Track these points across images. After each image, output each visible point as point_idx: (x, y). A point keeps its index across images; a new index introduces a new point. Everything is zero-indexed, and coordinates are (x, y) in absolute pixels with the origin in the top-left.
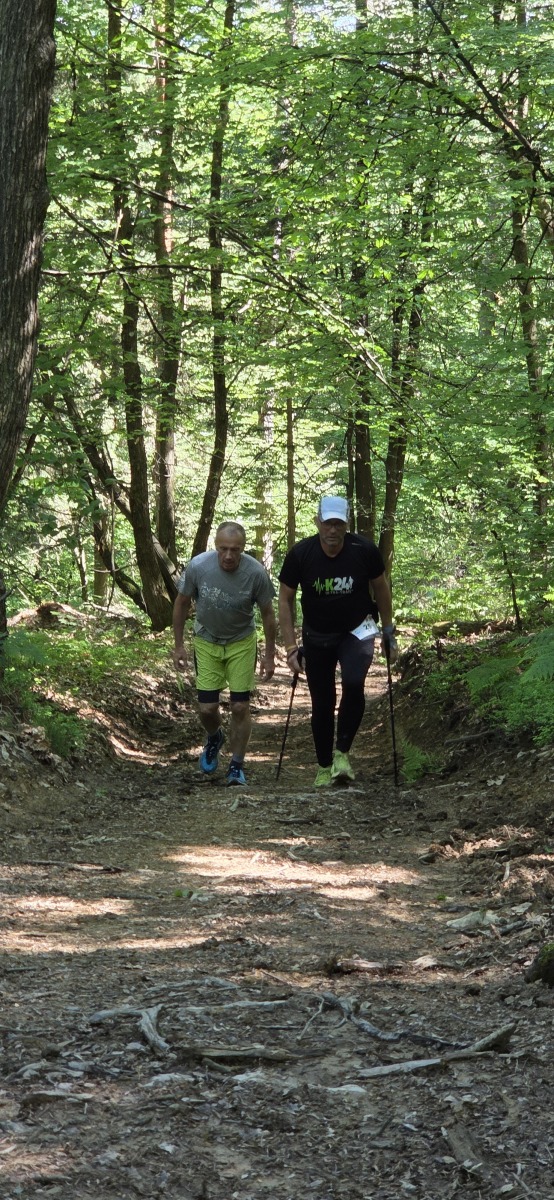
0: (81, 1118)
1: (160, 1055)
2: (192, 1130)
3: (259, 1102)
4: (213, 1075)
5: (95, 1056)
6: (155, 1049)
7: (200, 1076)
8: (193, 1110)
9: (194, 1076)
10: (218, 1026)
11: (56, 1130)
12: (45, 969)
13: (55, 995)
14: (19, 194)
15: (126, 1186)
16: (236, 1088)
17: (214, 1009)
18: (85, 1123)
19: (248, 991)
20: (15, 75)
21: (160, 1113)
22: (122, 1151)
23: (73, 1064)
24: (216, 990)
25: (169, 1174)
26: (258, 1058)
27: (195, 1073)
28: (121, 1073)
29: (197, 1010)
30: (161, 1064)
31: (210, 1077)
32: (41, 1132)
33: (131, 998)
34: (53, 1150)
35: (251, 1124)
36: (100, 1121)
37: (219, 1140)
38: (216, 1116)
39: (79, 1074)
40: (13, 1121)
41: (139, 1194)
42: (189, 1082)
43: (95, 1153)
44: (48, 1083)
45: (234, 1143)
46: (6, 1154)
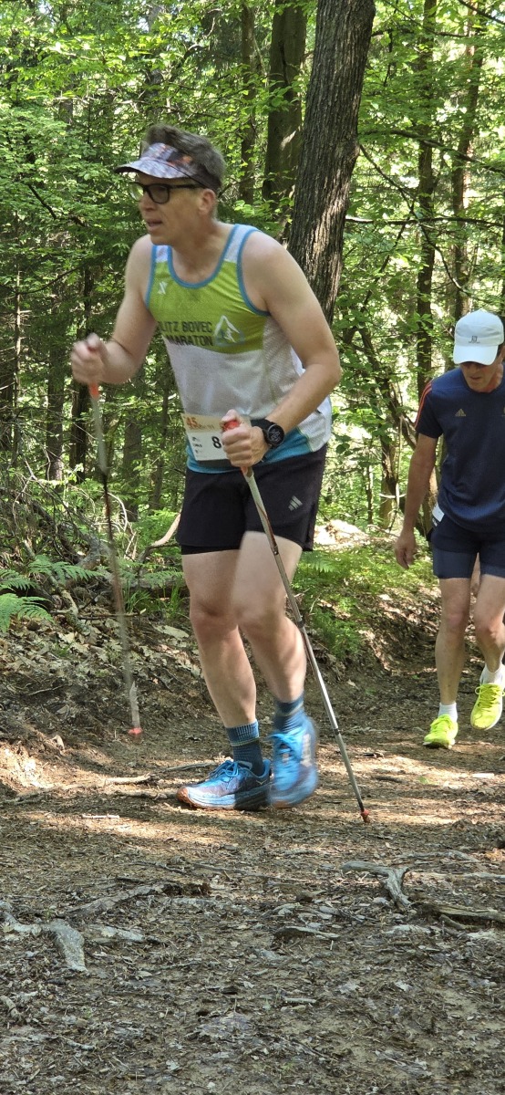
0: (327, 953)
1: (402, 909)
2: (426, 974)
3: (488, 957)
4: (448, 930)
5: (343, 905)
6: (399, 904)
7: (437, 930)
8: (428, 957)
9: (431, 929)
10: (457, 891)
11: (304, 961)
12: (305, 831)
13: (312, 853)
14: (331, 144)
15: (362, 1014)
16: (468, 943)
17: (454, 877)
18: (330, 957)
19: (487, 866)
20: (336, 35)
21: (398, 956)
22: (362, 984)
23: (323, 908)
24: (458, 862)
25: (402, 1008)
26: (491, 920)
27: (432, 927)
28: (366, 920)
29: (440, 876)
30: (402, 916)
31: (446, 932)
32: (290, 961)
33: (380, 862)
34: (300, 977)
35: (479, 975)
36: (345, 958)
37: (450, 984)
38: (448, 964)
39: (328, 917)
40: (266, 949)
41: (374, 1022)
42: (426, 934)
43: (338, 983)
44: (300, 921)
45: (463, 988)
46: (258, 976)
